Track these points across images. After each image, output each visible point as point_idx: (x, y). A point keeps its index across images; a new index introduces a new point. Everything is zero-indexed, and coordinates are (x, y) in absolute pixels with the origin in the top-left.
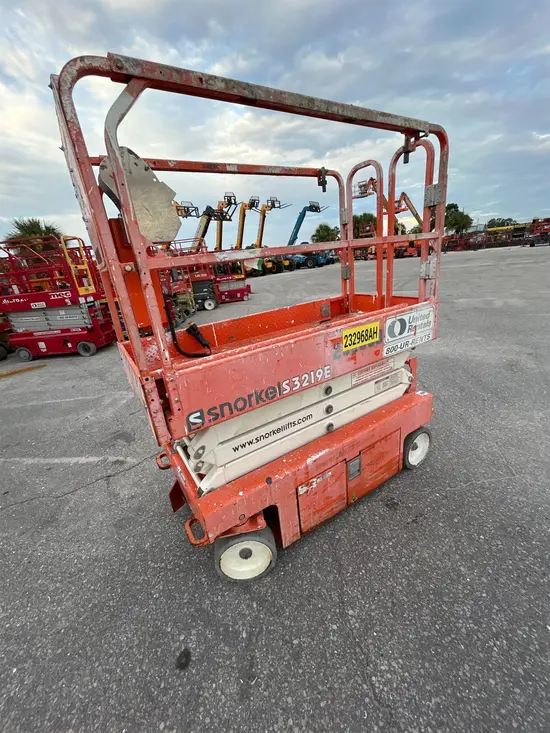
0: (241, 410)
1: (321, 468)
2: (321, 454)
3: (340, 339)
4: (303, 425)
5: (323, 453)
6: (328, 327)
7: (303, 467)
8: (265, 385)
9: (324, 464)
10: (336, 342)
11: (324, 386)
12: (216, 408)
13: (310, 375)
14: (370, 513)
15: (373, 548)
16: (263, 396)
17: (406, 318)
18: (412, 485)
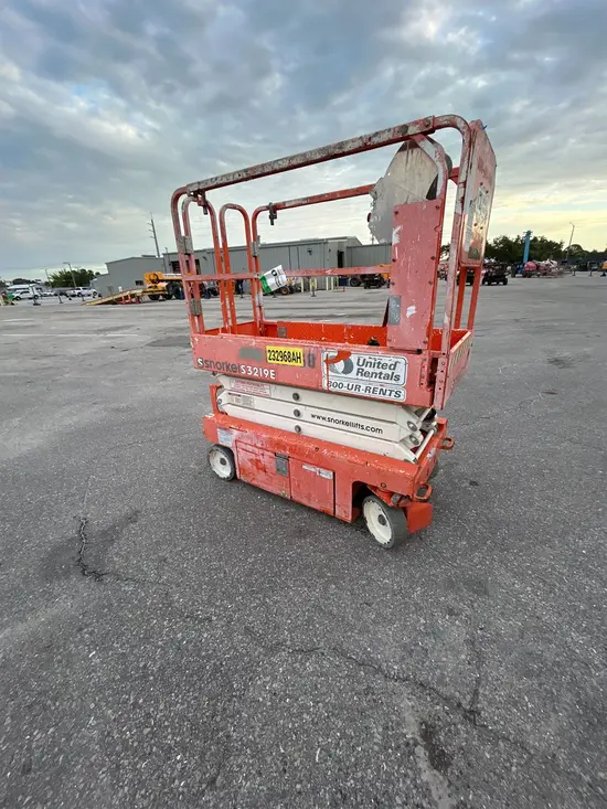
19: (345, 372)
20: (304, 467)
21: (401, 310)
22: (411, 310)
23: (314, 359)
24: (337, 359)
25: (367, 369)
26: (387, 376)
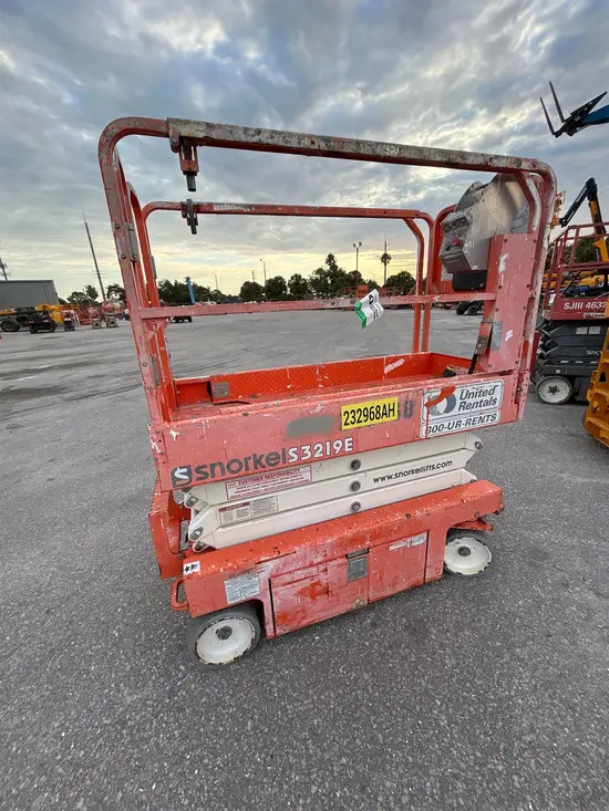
19: (447, 411)
20: (391, 548)
21: (502, 335)
22: (509, 334)
23: (412, 406)
24: (439, 399)
25: (468, 401)
26: (487, 403)
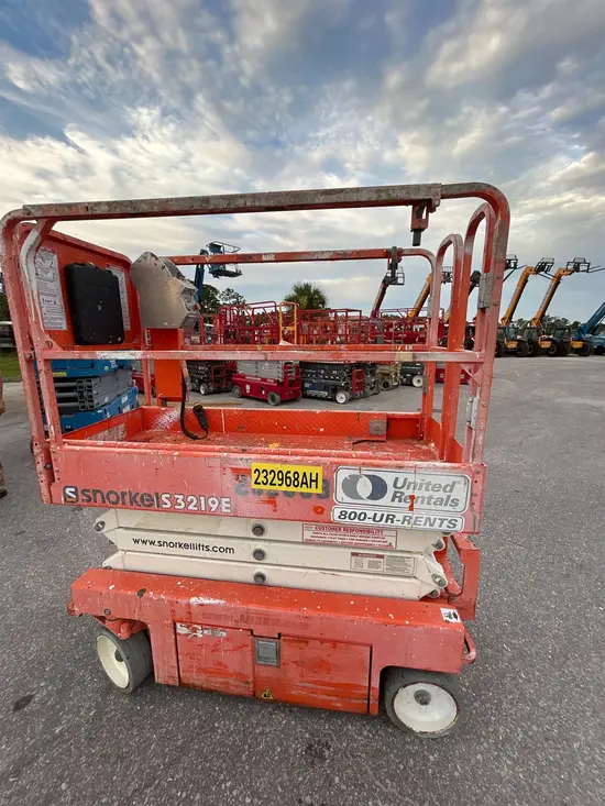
0: (113, 503)
1: (210, 619)
2: (212, 601)
3: (248, 472)
4: (218, 555)
5: (216, 601)
6: (244, 451)
7: (184, 602)
8: (142, 489)
9: (218, 617)
10: (241, 474)
11: (254, 522)
12: (88, 491)
13: (199, 501)
14: (282, 734)
15: (225, 781)
16: (138, 499)
17: (388, 478)
18: (376, 754)
